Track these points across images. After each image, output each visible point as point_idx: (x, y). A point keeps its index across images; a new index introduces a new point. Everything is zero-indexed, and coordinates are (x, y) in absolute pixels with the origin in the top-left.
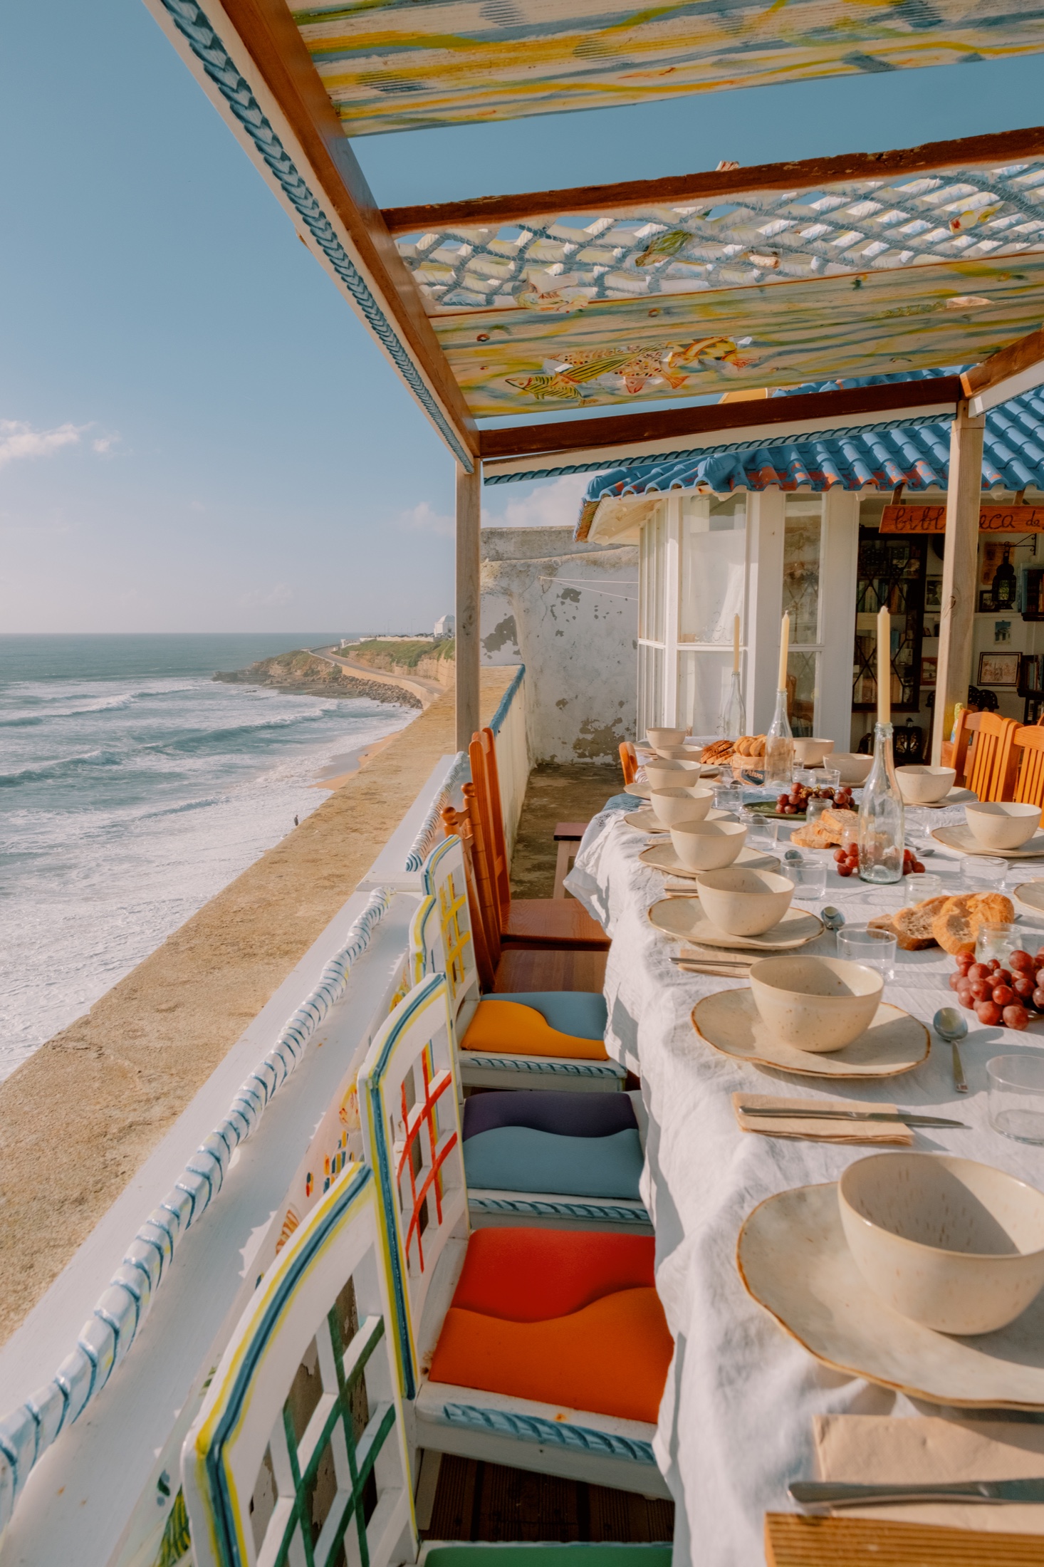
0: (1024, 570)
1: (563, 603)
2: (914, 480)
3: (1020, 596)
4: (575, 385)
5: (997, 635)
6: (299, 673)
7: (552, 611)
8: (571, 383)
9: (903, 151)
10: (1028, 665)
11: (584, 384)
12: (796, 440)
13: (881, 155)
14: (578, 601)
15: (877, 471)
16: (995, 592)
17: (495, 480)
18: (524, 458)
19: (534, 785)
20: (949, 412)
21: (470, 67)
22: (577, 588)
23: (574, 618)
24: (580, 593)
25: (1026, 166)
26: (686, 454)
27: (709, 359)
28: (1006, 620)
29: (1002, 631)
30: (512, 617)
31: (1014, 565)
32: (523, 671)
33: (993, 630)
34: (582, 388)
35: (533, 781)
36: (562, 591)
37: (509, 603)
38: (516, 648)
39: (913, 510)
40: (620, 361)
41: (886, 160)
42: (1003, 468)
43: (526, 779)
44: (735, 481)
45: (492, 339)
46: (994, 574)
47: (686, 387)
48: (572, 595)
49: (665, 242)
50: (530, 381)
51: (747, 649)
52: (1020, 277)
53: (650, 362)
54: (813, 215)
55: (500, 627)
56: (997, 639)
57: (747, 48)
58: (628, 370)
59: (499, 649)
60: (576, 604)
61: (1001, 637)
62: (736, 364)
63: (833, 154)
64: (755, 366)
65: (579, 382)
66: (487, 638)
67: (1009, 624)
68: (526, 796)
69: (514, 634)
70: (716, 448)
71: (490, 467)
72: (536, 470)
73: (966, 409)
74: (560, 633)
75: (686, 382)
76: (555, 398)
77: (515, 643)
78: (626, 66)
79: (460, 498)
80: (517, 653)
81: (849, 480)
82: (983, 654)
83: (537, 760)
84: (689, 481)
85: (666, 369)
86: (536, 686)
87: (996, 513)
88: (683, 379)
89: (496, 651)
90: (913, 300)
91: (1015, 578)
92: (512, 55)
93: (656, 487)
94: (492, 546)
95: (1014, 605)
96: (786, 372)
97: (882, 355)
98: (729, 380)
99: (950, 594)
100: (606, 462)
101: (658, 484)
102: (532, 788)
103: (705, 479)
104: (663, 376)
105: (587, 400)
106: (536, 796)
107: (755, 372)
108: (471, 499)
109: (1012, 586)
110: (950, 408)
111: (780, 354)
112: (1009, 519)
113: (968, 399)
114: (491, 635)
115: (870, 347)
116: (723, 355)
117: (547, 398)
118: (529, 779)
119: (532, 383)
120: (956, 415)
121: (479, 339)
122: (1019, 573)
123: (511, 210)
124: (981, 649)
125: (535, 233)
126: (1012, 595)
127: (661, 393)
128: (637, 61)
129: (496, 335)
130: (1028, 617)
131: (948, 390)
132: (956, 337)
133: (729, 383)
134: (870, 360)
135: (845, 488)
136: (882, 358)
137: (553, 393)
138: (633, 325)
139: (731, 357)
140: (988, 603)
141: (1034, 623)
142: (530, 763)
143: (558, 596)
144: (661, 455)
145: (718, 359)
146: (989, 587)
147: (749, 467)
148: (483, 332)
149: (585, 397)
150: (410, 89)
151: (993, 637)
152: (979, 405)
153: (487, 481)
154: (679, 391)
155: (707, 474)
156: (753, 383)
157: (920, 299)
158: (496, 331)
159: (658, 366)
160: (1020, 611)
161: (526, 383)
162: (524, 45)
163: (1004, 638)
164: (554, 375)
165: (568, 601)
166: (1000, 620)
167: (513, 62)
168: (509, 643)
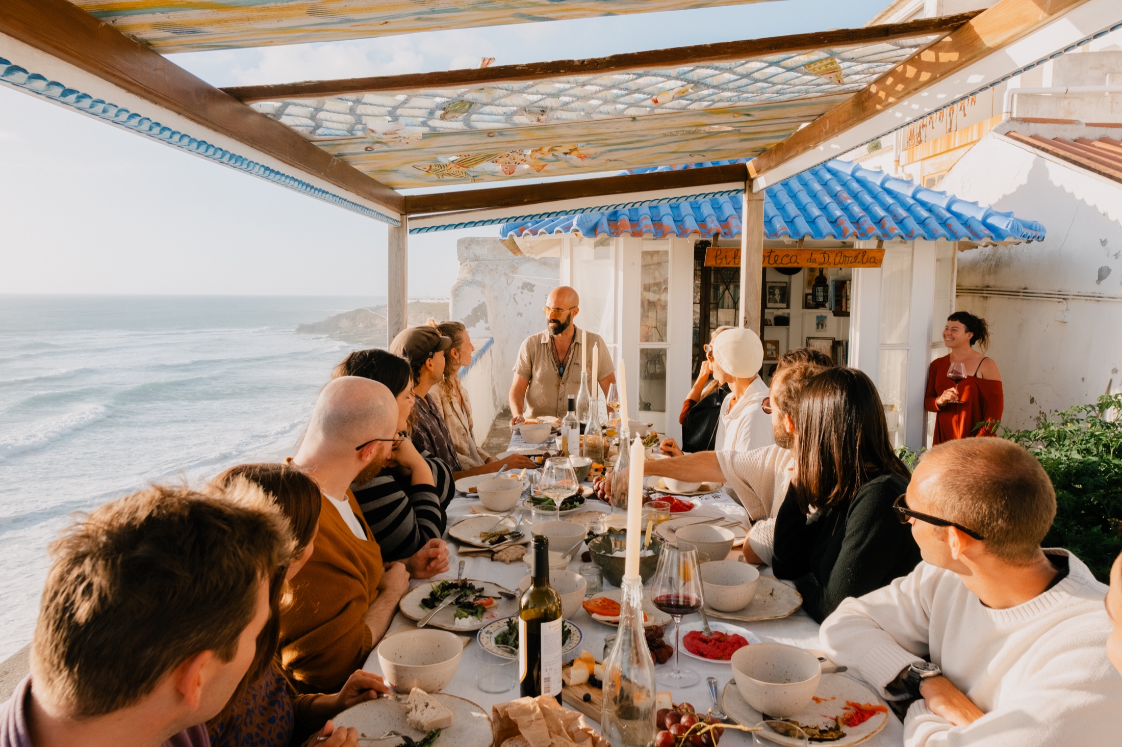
0: (833, 281)
1: (522, 293)
2: (726, 231)
3: (831, 301)
4: (465, 170)
5: (818, 325)
6: (361, 325)
7: (514, 299)
8: (461, 168)
9: (599, 59)
10: (837, 348)
11: (471, 169)
12: (633, 206)
13: (583, 61)
14: (533, 291)
15: (702, 223)
16: (814, 294)
17: (418, 230)
18: (438, 215)
19: (497, 427)
20: (740, 189)
21: (234, 20)
22: (532, 282)
23: (530, 303)
24: (534, 286)
25: (692, 68)
26: (555, 215)
27: (560, 152)
28: (824, 315)
29: (821, 322)
30: (484, 303)
31: (828, 277)
32: (492, 341)
33: (815, 321)
34: (470, 171)
35: (497, 423)
36: (521, 284)
37: (483, 292)
38: (487, 326)
39: (727, 251)
40: (493, 155)
41: (587, 65)
42: (791, 222)
43: (491, 422)
44: (599, 230)
45: (375, 150)
46: (814, 282)
47: (546, 171)
48: (528, 287)
49: (456, 106)
50: (431, 167)
51: (616, 345)
52: (749, 115)
53: (516, 155)
54: (556, 92)
55: (475, 311)
56: (818, 328)
57: (433, 12)
58: (501, 160)
59: (474, 326)
60: (530, 293)
61: (820, 326)
62: (580, 157)
63: (549, 60)
64: (594, 158)
65: (467, 167)
66: (466, 318)
67: (825, 317)
68: (488, 437)
69: (486, 315)
70: (576, 211)
71: (413, 222)
72: (447, 224)
73: (751, 187)
74: (520, 314)
75: (546, 168)
76: (451, 178)
77: (486, 322)
78: (349, 21)
79: (390, 244)
80: (488, 329)
81: (681, 228)
82: (809, 338)
83: (503, 406)
84: (567, 229)
85: (528, 158)
86: (502, 352)
87: (785, 254)
88: (544, 166)
89: (472, 328)
90: (678, 128)
91: (827, 286)
92: (262, 14)
93: (544, 231)
94: (471, 251)
95: (827, 305)
96: (616, 162)
97: (683, 152)
98: (577, 167)
99: (743, 316)
100: (497, 219)
101: (546, 229)
102: (495, 430)
103: (577, 228)
104: (527, 164)
105: (475, 179)
106: (496, 436)
107: (594, 162)
108: (398, 245)
109: (826, 291)
110: (740, 185)
111: (610, 151)
112: (795, 258)
113: (752, 180)
114: (469, 316)
115: (673, 147)
116: (569, 151)
117: (446, 177)
118: (494, 422)
119: (433, 168)
120: (745, 191)
121: (366, 149)
122: (830, 282)
123: (326, 91)
124: (806, 335)
125: (354, 102)
126: (826, 297)
127: (528, 174)
128: (356, 18)
129: (378, 147)
130: (836, 314)
131: (739, 174)
132: (733, 142)
133: (576, 168)
134: (675, 156)
135: (677, 236)
136: (683, 154)
137: (450, 175)
138: (477, 141)
139: (575, 153)
140: (811, 302)
141: (842, 318)
142: (496, 409)
143: (518, 288)
144: (537, 215)
145: (566, 154)
146: (810, 291)
147: (612, 219)
148: (369, 145)
149: (474, 177)
150: (194, 32)
151: (815, 326)
152: (761, 182)
153: (411, 231)
154: (541, 173)
155: (578, 225)
156: (594, 169)
157: (682, 127)
158: (378, 145)
159: (523, 157)
160: (830, 309)
161: (428, 168)
162: (268, 8)
163: (822, 328)
164: (447, 163)
165: (526, 291)
166: (819, 315)
167: (264, 18)
168: (482, 322)
